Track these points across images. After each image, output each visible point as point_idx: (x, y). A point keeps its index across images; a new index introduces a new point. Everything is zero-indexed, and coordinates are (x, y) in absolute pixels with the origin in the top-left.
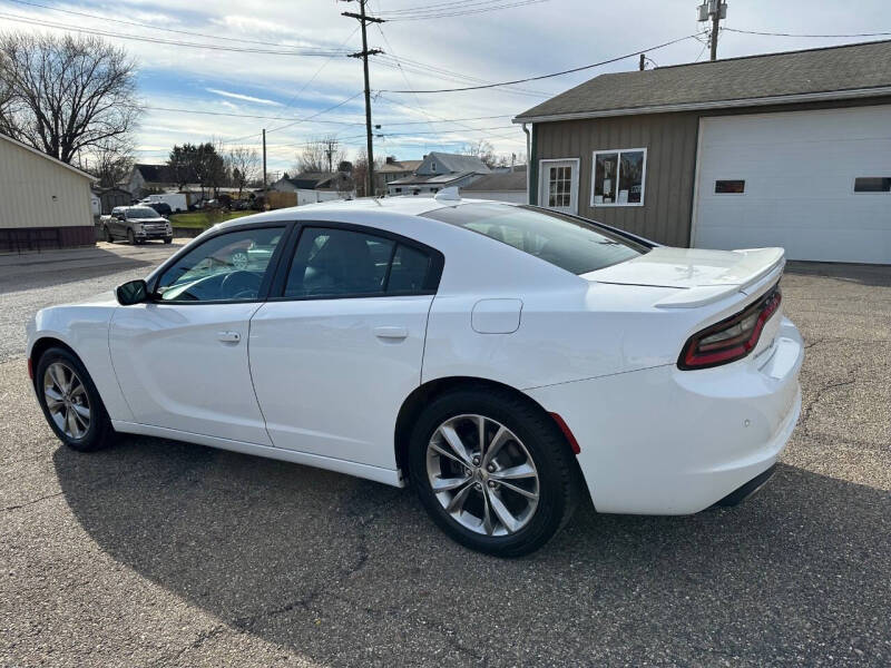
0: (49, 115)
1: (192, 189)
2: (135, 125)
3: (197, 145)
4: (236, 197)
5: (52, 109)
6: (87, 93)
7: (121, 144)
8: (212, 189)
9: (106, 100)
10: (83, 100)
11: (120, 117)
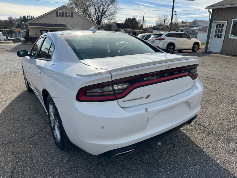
0: (98, 10)
1: (127, 30)
2: (116, 13)
3: (132, 18)
4: (138, 32)
5: (99, 9)
6: (107, 4)
7: (112, 18)
8: (132, 30)
9: (110, 6)
10: (105, 6)
11: (113, 10)
